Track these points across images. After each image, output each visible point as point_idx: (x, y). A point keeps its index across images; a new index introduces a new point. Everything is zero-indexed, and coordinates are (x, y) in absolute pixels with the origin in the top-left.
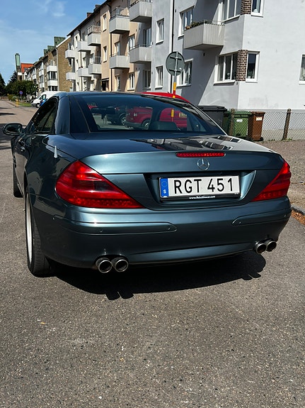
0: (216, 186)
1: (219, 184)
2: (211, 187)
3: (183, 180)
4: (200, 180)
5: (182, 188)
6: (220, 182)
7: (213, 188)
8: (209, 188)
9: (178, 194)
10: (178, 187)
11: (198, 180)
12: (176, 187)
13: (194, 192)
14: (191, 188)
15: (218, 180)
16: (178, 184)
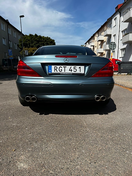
0: (73, 69)
1: (74, 69)
2: (71, 70)
3: (58, 67)
4: (66, 67)
5: (58, 70)
6: (75, 68)
7: (71, 71)
8: (70, 70)
9: (56, 72)
10: (56, 69)
11: (65, 67)
12: (55, 69)
13: (63, 72)
14: (61, 70)
15: (74, 67)
16: (56, 68)
